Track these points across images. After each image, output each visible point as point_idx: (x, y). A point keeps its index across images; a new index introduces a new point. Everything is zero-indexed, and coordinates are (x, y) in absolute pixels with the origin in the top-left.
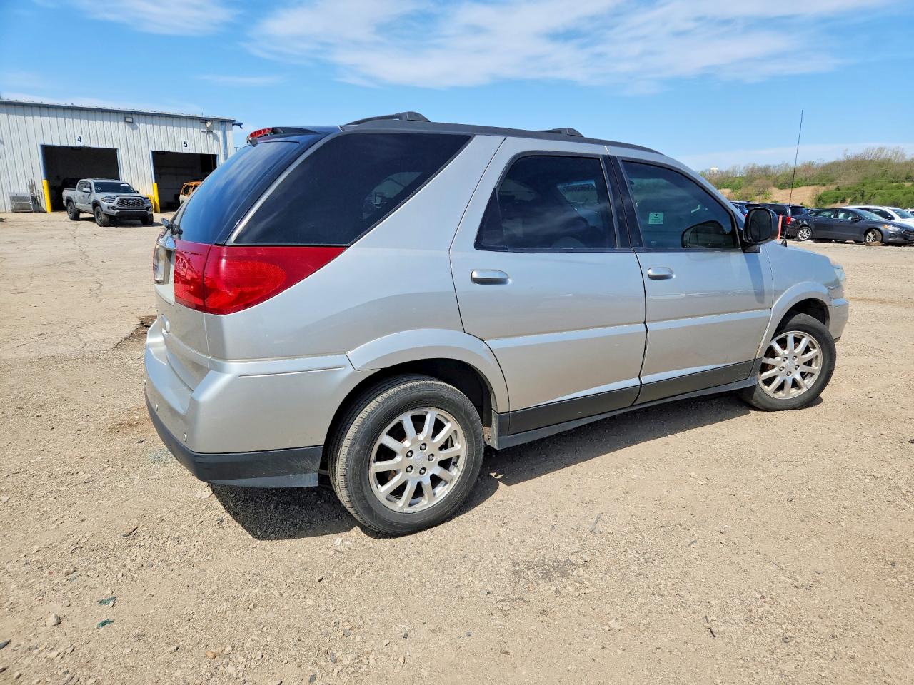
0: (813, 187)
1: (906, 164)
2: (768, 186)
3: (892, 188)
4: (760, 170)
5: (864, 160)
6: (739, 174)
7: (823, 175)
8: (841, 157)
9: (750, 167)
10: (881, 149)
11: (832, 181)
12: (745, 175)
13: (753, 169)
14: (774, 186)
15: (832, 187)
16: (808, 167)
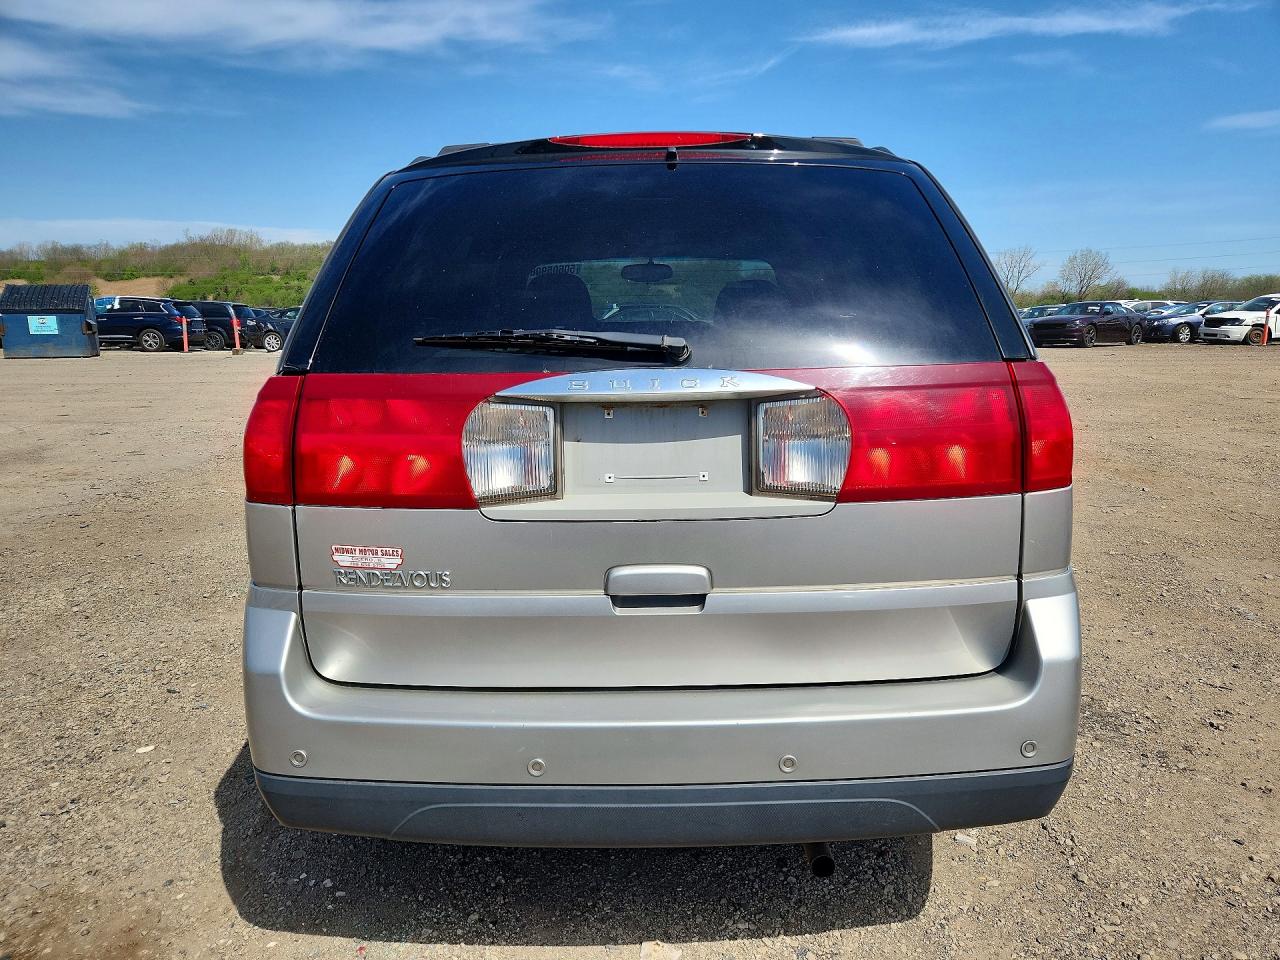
0: (156, 279)
1: (267, 252)
2: (87, 276)
3: (259, 283)
4: (65, 251)
5: (213, 245)
6: (33, 257)
7: (166, 262)
8: (183, 240)
9: (50, 246)
10: (231, 232)
11: (180, 272)
12: (43, 259)
13: (55, 249)
14: (97, 275)
15: (183, 280)
16: (140, 251)
